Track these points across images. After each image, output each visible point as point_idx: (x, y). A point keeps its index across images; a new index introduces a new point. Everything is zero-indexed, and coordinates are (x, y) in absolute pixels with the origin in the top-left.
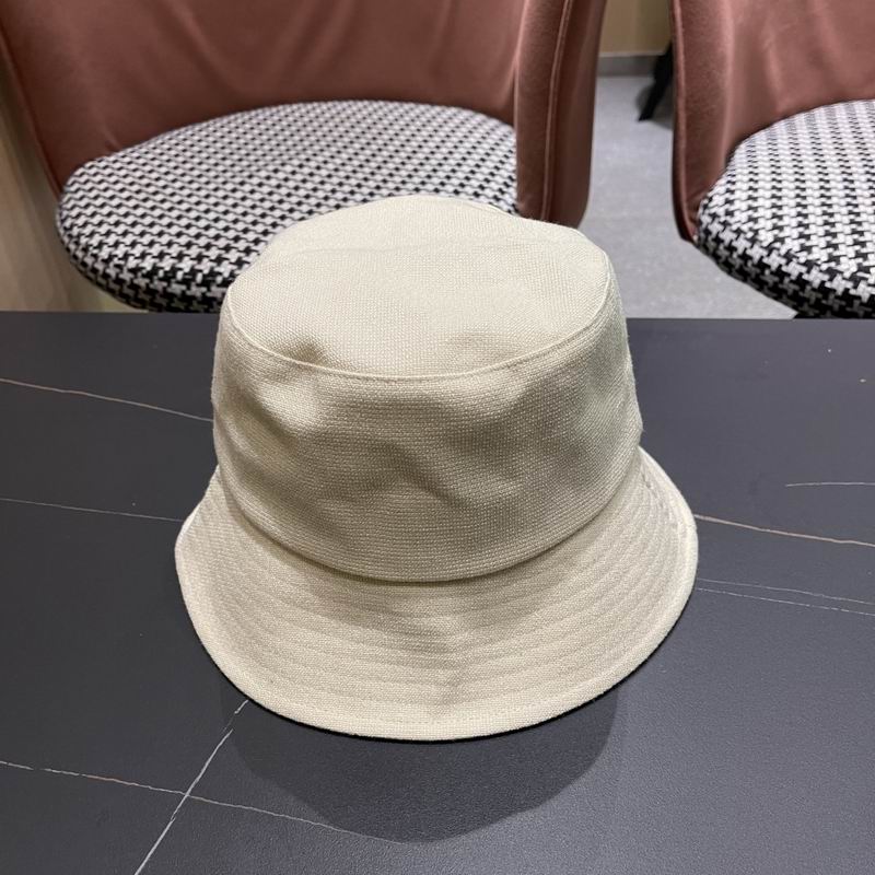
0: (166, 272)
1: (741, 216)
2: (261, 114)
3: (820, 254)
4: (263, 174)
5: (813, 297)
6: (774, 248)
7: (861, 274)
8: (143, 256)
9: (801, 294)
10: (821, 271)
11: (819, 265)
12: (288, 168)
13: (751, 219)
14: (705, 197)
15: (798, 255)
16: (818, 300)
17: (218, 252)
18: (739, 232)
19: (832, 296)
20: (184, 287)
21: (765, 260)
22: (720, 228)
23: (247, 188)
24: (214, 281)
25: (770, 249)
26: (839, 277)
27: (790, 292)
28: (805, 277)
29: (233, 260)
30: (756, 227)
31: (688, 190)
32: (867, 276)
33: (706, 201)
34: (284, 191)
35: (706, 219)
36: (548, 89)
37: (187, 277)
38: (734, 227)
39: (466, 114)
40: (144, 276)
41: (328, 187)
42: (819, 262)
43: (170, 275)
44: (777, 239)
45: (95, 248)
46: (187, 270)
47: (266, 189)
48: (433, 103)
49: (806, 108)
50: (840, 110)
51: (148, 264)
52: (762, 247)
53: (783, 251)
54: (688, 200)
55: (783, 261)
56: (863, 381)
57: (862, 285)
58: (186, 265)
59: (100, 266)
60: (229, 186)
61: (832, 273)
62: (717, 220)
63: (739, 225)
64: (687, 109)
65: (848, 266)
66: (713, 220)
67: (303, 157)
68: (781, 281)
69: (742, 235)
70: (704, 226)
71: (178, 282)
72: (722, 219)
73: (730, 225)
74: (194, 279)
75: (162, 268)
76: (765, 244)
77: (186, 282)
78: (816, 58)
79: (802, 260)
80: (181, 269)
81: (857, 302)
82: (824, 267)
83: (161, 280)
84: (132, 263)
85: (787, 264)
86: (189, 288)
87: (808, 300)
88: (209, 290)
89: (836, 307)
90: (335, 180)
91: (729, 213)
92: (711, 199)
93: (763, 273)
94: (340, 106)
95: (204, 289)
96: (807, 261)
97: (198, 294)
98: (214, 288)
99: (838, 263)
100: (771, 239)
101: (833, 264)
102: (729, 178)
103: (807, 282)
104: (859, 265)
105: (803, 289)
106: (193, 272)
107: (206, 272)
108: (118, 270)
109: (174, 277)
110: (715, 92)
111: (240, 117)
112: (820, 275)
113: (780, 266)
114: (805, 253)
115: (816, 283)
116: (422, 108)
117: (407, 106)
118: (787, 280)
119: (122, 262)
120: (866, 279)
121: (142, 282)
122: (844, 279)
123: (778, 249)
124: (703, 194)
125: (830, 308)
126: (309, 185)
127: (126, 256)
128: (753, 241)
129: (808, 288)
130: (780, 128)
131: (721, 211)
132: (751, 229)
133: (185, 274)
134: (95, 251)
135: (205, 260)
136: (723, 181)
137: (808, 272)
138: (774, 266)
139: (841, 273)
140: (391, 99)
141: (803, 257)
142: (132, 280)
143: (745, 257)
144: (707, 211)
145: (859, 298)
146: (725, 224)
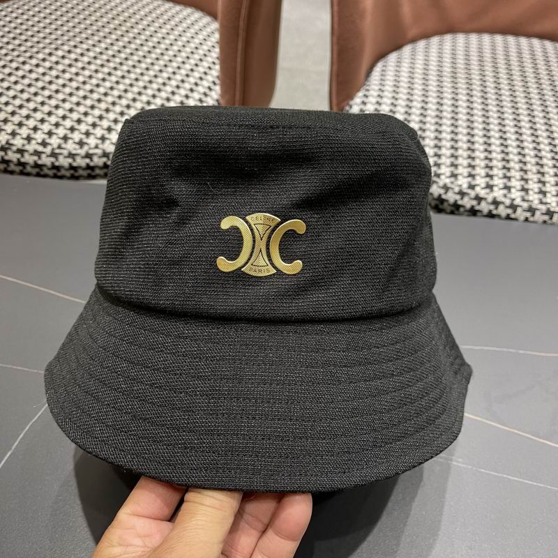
4: (41, 56)
12: (60, 53)
23: (27, 67)
29: (9, 132)
34: (54, 73)
41: (87, 73)
47: (41, 70)
60: (14, 65)
102: (365, 92)
110: (358, 34)
124: (346, 103)
136: (361, 94)
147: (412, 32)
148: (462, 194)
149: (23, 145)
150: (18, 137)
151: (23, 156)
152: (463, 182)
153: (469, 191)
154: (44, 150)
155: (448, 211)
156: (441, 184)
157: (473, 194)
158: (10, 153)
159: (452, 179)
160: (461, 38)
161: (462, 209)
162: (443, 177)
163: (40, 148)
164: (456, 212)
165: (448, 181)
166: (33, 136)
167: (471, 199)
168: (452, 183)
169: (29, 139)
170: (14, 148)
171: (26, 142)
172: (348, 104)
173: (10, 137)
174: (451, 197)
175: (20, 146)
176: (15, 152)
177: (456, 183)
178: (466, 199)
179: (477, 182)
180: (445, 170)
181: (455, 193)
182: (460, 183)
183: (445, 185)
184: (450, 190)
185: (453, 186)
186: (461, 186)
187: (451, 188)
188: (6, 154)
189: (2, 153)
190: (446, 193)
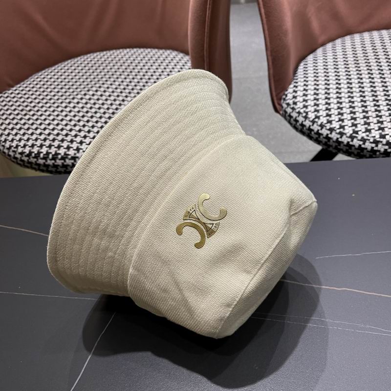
0: (35, 154)
1: (300, 105)
2: (79, 60)
3: (336, 125)
4: (79, 96)
5: (334, 145)
6: (315, 122)
7: (354, 135)
8: (25, 146)
9: (328, 143)
10: (336, 133)
11: (335, 130)
12: (91, 93)
13: (305, 106)
15: (326, 125)
16: (336, 146)
17: (58, 143)
18: (299, 113)
19: (342, 145)
20: (44, 161)
21: (312, 127)
22: (291, 110)
23: (72, 105)
24: (57, 158)
25: (313, 122)
26: (344, 137)
27: (324, 142)
28: (330, 136)
29: (65, 147)
30: (307, 110)
31: (276, 91)
32: (357, 135)
33: (284, 97)
34: (89, 106)
35: (285, 106)
37: (45, 156)
38: (297, 111)
40: (26, 156)
41: (109, 102)
42: (335, 129)
43: (37, 155)
44: (316, 117)
45: (3, 142)
46: (45, 153)
47: (80, 105)
48: (159, 48)
49: (332, 40)
50: (348, 40)
51: (27, 150)
52: (310, 121)
53: (319, 123)
54: (276, 96)
55: (319, 128)
56: (353, 195)
57: (355, 140)
58: (44, 150)
59: (6, 151)
60: (64, 105)
61: (342, 134)
62: (289, 107)
63: (299, 109)
65: (349, 131)
66: (288, 106)
67: (98, 85)
68: (319, 137)
69: (301, 115)
70: (284, 109)
71: (41, 159)
72: (292, 106)
73: (295, 109)
74: (48, 157)
75: (33, 152)
76: (311, 119)
77: (45, 158)
78: (335, 16)
79: (328, 128)
80: (42, 152)
81: (353, 148)
82: (338, 131)
83: (33, 158)
84: (20, 150)
85: (321, 129)
86: (46, 161)
87: (332, 146)
88: (56, 162)
89: (344, 149)
90: (112, 98)
91: (295, 103)
92: (286, 96)
93: (311, 133)
94: (116, 53)
95: (53, 161)
96: (330, 128)
97: (51, 164)
98: (58, 161)
99: (344, 129)
100: (314, 117)
101: (342, 130)
102: (295, 84)
103: (331, 138)
104: (353, 130)
105: (329, 141)
106: (48, 153)
107: (53, 153)
108: (14, 153)
109: (39, 156)
112: (336, 135)
113: (318, 130)
114: (329, 124)
115: (335, 139)
116: (154, 51)
117: (147, 51)
118: (321, 137)
119: (15, 150)
120: (356, 137)
121: (26, 159)
122: (347, 137)
123: (317, 122)
124: (282, 93)
125: (342, 150)
126: (100, 102)
127: (17, 146)
128: (306, 117)
129: (331, 141)
130: (320, 51)
131: (291, 102)
132: (305, 112)
133: (44, 155)
134: (3, 144)
135: (53, 147)
136: (292, 86)
137: (331, 133)
138: (316, 130)
139: (346, 134)
140: (140, 47)
141: (328, 126)
142: (21, 158)
143: (303, 125)
144: (285, 102)
145: (354, 146)
146: (293, 109)
147: (321, 39)
148: (376, 142)
149: (75, 154)
150: (71, 149)
151: (75, 161)
152: (376, 134)
153: (381, 140)
155: (368, 155)
156: (359, 138)
157: (384, 141)
158: (67, 160)
159: (368, 133)
160: (357, 37)
161: (378, 153)
162: (360, 133)
164: (374, 156)
165: (364, 135)
166: (80, 147)
167: (383, 145)
168: (368, 136)
169: (78, 149)
170: (70, 157)
171: (76, 152)
172: (284, 94)
173: (66, 150)
174: (368, 146)
175: (73, 155)
176: (70, 159)
177: (370, 135)
178: (380, 146)
179: (386, 133)
180: (361, 128)
181: (371, 143)
182: (373, 135)
183: (362, 138)
184: (367, 141)
185: (368, 138)
186: (375, 137)
187: (367, 139)
188: (65, 161)
189: (63, 161)
190: (364, 144)
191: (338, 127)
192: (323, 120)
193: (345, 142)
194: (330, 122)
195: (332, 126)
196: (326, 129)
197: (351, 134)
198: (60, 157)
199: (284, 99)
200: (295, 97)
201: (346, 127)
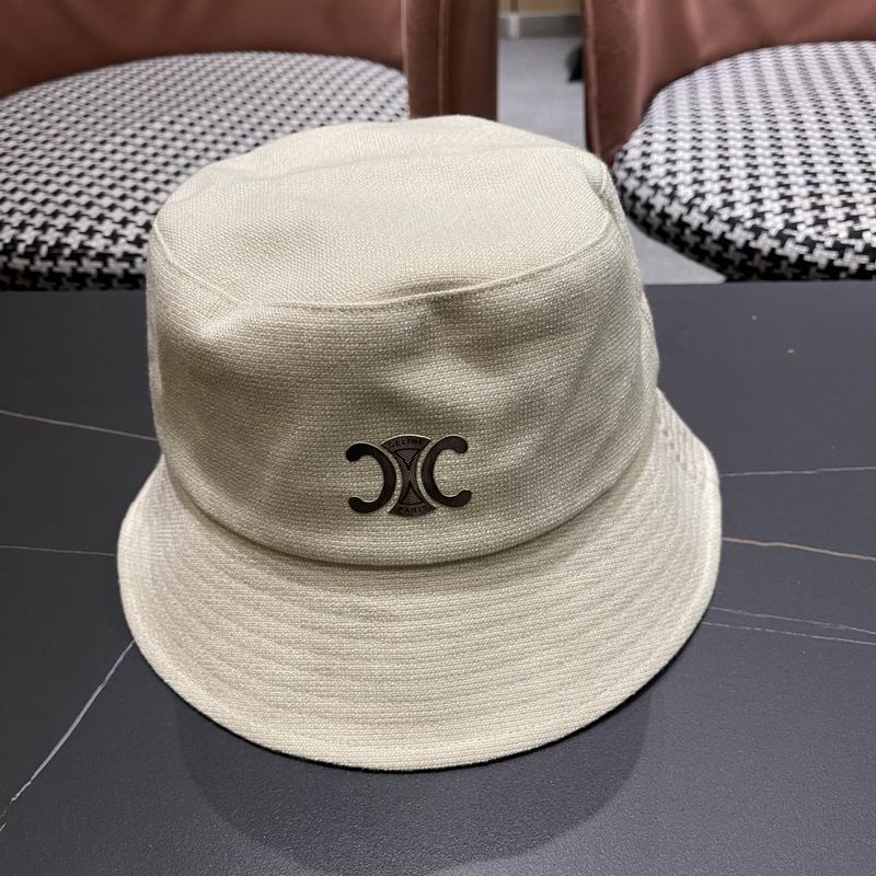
0: (5, 245)
1: (658, 170)
2: (136, 67)
3: (743, 211)
4: (129, 132)
5: (738, 258)
6: (695, 205)
7: (788, 232)
9: (725, 255)
10: (745, 229)
11: (743, 223)
12: (158, 125)
13: (669, 173)
14: (621, 150)
15: (721, 212)
16: (743, 261)
17: (66, 220)
18: (656, 187)
19: (757, 257)
20: (26, 262)
21: (685, 219)
22: (636, 184)
23: (108, 147)
24: (61, 254)
25: (690, 206)
26: (764, 236)
27: (713, 253)
28: (728, 236)
29: (83, 230)
30: (675, 182)
31: (601, 143)
32: (794, 233)
33: (620, 155)
34: (150, 150)
35: (621, 175)
36: (437, 28)
37: (31, 250)
38: (652, 183)
39: (362, 64)
41: (201, 145)
42: (742, 220)
43: (10, 247)
44: (698, 195)
46: (30, 242)
47: (129, 149)
49: (729, 54)
50: (765, 56)
52: (681, 204)
53: (704, 207)
55: (704, 219)
56: (791, 351)
57: (789, 244)
58: (29, 236)
60: (88, 146)
61: (757, 231)
62: (632, 176)
63: (656, 180)
64: (596, 51)
65: (775, 223)
66: (629, 175)
67: (175, 112)
68: (703, 241)
69: (660, 192)
70: (619, 183)
71: (20, 256)
72: (639, 174)
73: (646, 180)
74: (37, 253)
76: (685, 200)
77: (30, 254)
79: (725, 217)
80: (22, 241)
81: (784, 263)
82: (749, 224)
85: (709, 222)
86: (32, 262)
87: (732, 262)
88: (56, 264)
89: (762, 269)
90: (209, 138)
91: (646, 167)
92: (626, 152)
93: (683, 233)
94: (224, 58)
95: (50, 264)
96: (730, 218)
97: (44, 269)
98: (61, 262)
99: (763, 219)
100: (691, 195)
101: (757, 221)
102: (646, 129)
103: (730, 242)
104: (786, 221)
105: (726, 250)
106: (37, 243)
107: (52, 243)
109: (15, 249)
110: (627, 32)
111: (111, 71)
112: (745, 233)
113: (701, 225)
114: (727, 210)
115: (740, 243)
116: (316, 59)
117: (299, 57)
118: (708, 240)
120: (793, 237)
122: (770, 237)
123: (699, 206)
124: (616, 148)
125: (756, 270)
126: (180, 144)
128: (672, 197)
129: (732, 248)
130: (702, 75)
131: (637, 165)
132: (669, 184)
133: (28, 246)
135: (51, 230)
136: (639, 133)
137: (732, 230)
138: (695, 224)
139: (767, 230)
140: (282, 49)
141: (726, 214)
143: (664, 215)
144: (622, 166)
145: (786, 258)
146: (642, 179)
147: (706, 49)
148: (840, 248)
149: (106, 247)
150: (98, 236)
151: (106, 264)
152: (840, 230)
153: (853, 242)
154: (140, 251)
156: (800, 238)
157: (859, 245)
158: (85, 262)
159: (819, 228)
161: (843, 274)
162: (801, 227)
163: (133, 249)
165: (811, 232)
166: (121, 232)
167: (857, 253)
168: (820, 233)
169: (115, 237)
170: (92, 253)
171: (109, 242)
173: (84, 237)
174: (821, 256)
175: (101, 249)
176: (93, 259)
177: (826, 232)
178: (849, 256)
179: (864, 226)
180: (804, 216)
181: (828, 249)
182: (833, 232)
183: (808, 238)
184: (818, 246)
185: (822, 239)
186: (836, 235)
187: (819, 242)
188: (80, 264)
189: (74, 264)
190: (811, 252)
191: (749, 214)
192: (714, 201)
193: (766, 250)
194: (729, 205)
195: (735, 214)
196: (721, 221)
197: (780, 232)
198: (67, 252)
199: (621, 161)
200: (645, 155)
201: (768, 216)
